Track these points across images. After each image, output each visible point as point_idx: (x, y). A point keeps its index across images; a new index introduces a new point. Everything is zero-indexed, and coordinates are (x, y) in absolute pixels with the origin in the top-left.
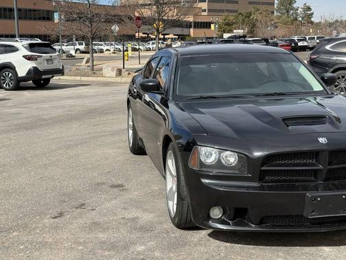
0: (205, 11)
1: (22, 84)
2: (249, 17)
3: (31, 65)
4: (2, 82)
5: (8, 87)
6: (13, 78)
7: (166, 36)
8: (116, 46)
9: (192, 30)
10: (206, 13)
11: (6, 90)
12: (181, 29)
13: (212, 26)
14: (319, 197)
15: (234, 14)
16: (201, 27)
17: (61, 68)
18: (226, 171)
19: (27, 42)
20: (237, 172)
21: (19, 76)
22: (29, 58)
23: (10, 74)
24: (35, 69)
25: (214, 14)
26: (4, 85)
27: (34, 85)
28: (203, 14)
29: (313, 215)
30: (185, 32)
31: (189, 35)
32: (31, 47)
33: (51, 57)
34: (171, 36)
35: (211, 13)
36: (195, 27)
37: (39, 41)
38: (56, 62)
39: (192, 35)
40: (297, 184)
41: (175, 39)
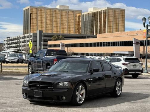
3: (124, 67)
33: (135, 64)
38: (138, 67)
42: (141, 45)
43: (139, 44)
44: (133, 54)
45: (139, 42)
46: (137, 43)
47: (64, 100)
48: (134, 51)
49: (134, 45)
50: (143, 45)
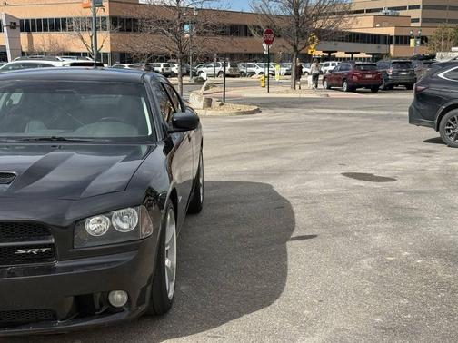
0: (417, 20)
7: (355, 56)
9: (392, 47)
10: (418, 24)
12: (376, 45)
13: (412, 42)
28: (412, 25)
30: (382, 49)
31: (388, 54)
34: (362, 55)
36: (397, 43)
39: (392, 53)
41: (368, 58)
42: (22, 30)
43: (18, 29)
44: (6, 53)
45: (18, 24)
46: (13, 26)
47: (120, 310)
48: (7, 44)
49: (5, 29)
50: (28, 30)
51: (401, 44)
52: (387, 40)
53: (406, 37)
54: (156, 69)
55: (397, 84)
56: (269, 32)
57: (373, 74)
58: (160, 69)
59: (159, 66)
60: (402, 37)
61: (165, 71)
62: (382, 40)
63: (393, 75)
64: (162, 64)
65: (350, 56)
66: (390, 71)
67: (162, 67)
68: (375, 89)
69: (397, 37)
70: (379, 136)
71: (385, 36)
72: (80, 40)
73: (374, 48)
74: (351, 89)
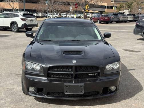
1: (20, 30)
2: (131, 4)
3: (23, 22)
4: (12, 29)
5: (14, 31)
6: (16, 27)
7: (95, 12)
8: (72, 15)
9: (106, 9)
10: (113, 2)
11: (14, 32)
13: (114, 8)
14: (69, 85)
15: (125, 3)
16: (110, 8)
17: (36, 24)
18: (35, 72)
19: (22, 13)
20: (39, 73)
21: (19, 26)
22: (22, 19)
23: (16, 26)
24: (25, 24)
25: (117, 2)
26: (13, 30)
27: (26, 31)
28: (112, 2)
29: (67, 93)
30: (103, 10)
31: (105, 12)
32: (24, 15)
33: (32, 19)
34: (97, 12)
35: (115, 2)
36: (107, 8)
37: (28, 13)
38: (34, 22)
39: (106, 11)
40: (63, 79)
41: (99, 13)
47: (114, 92)
51: (109, 8)
52: (105, 7)
53: (111, 6)
54: (34, 15)
55: (113, 21)
56: (76, 4)
57: (107, 18)
58: (35, 15)
59: (35, 14)
60: (109, 6)
61: (37, 15)
62: (103, 7)
63: (113, 18)
64: (36, 13)
65: (93, 12)
66: (112, 17)
67: (36, 14)
68: (107, 23)
69: (108, 6)
70: (122, 38)
71: (104, 6)
72: (9, 5)
73: (101, 10)
74: (100, 23)
